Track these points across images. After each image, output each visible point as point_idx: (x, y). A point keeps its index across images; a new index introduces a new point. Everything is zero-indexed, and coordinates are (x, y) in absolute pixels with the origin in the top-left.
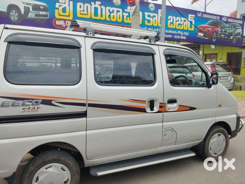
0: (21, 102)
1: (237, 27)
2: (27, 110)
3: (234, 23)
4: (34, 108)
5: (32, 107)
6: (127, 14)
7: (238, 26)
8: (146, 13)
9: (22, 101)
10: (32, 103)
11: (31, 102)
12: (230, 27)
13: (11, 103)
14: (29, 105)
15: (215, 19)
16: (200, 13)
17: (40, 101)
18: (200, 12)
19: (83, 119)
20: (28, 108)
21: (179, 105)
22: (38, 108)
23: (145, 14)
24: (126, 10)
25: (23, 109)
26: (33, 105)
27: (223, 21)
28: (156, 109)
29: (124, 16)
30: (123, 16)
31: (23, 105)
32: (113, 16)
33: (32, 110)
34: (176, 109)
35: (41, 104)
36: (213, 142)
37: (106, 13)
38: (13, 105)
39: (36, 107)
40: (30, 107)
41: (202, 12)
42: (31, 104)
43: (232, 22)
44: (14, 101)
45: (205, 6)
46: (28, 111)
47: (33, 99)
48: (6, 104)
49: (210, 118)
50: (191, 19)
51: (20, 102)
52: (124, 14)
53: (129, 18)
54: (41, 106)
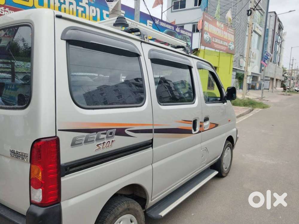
0: (95, 135)
1: (188, 40)
2: (101, 146)
3: (185, 35)
4: (109, 142)
5: (106, 141)
6: (83, 9)
7: (188, 38)
8: (104, 11)
9: (96, 133)
10: (107, 135)
11: (105, 134)
12: (182, 38)
13: (84, 138)
14: (103, 138)
15: (170, 29)
16: (157, 21)
17: (114, 131)
18: (157, 19)
19: (149, 150)
20: (103, 143)
21: (210, 123)
22: (112, 141)
23: (103, 13)
24: (80, 4)
25: (98, 145)
26: (107, 137)
27: (177, 32)
28: (198, 129)
29: (79, 11)
30: (77, 10)
31: (98, 139)
32: (65, 8)
33: (107, 146)
34: (208, 128)
35: (115, 135)
36: (225, 157)
37: (55, 3)
38: (86, 142)
39: (111, 141)
40: (105, 141)
41: (159, 20)
42: (105, 136)
43: (184, 34)
44: (87, 135)
45: (162, 13)
46: (103, 148)
47: (107, 129)
48: (79, 140)
49: (225, 134)
50: (149, 25)
51: (93, 136)
52: (78, 8)
53: (84, 14)
54: (116, 138)
